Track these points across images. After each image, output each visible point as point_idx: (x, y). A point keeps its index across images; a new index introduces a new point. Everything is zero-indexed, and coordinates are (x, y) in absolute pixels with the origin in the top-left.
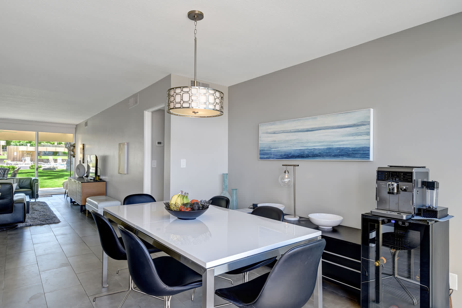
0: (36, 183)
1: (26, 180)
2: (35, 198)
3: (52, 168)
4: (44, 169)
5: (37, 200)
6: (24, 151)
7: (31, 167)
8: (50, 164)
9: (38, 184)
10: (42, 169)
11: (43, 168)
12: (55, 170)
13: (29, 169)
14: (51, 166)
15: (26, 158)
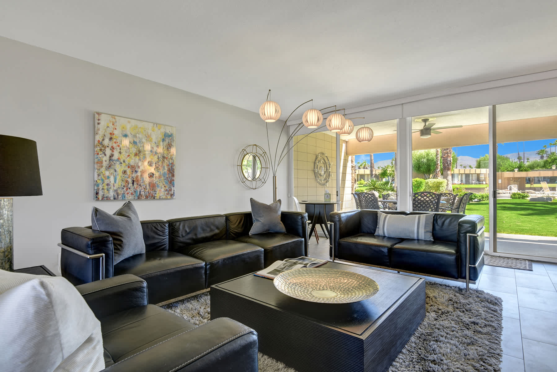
0: (468, 234)
1: (451, 220)
2: (465, 278)
3: (545, 198)
4: (532, 200)
5: (471, 286)
6: (511, 178)
7: (513, 196)
8: (543, 192)
9: (476, 237)
10: (528, 199)
11: (530, 197)
12: (551, 201)
13: (510, 199)
14: (544, 195)
15: (512, 186)
